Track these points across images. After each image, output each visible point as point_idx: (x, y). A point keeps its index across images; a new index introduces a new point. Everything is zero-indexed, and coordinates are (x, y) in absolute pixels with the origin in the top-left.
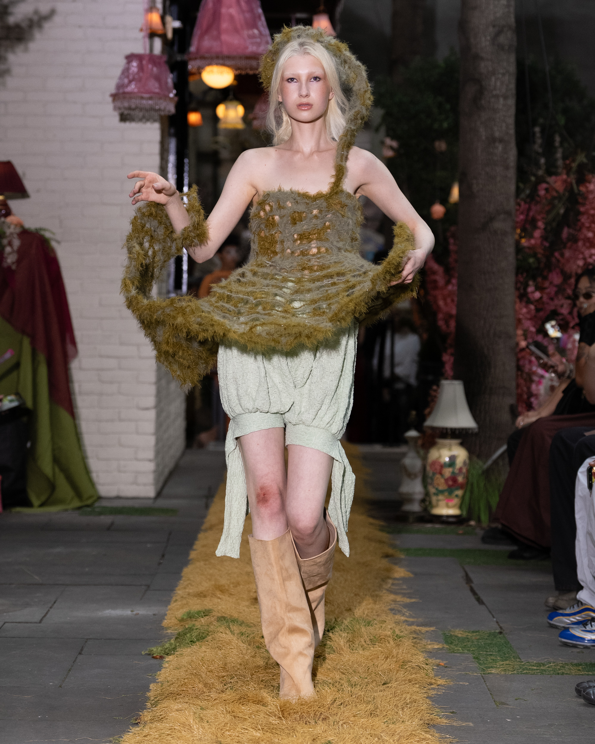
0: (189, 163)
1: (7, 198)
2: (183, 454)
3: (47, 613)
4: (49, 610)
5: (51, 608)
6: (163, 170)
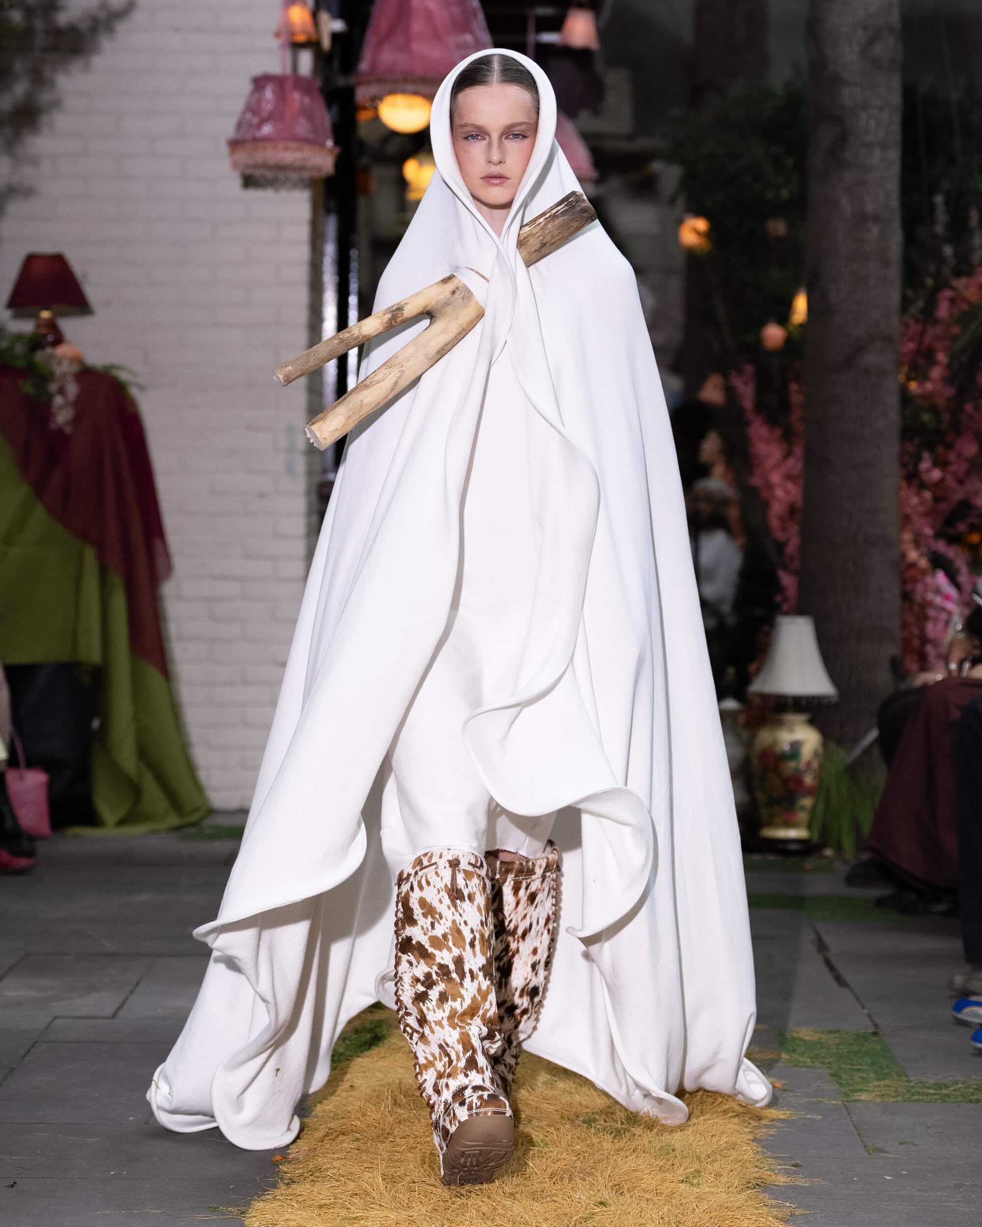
0: (358, 254)
1: (57, 314)
3: (124, 1003)
4: (127, 998)
5: (131, 993)
6: (316, 268)
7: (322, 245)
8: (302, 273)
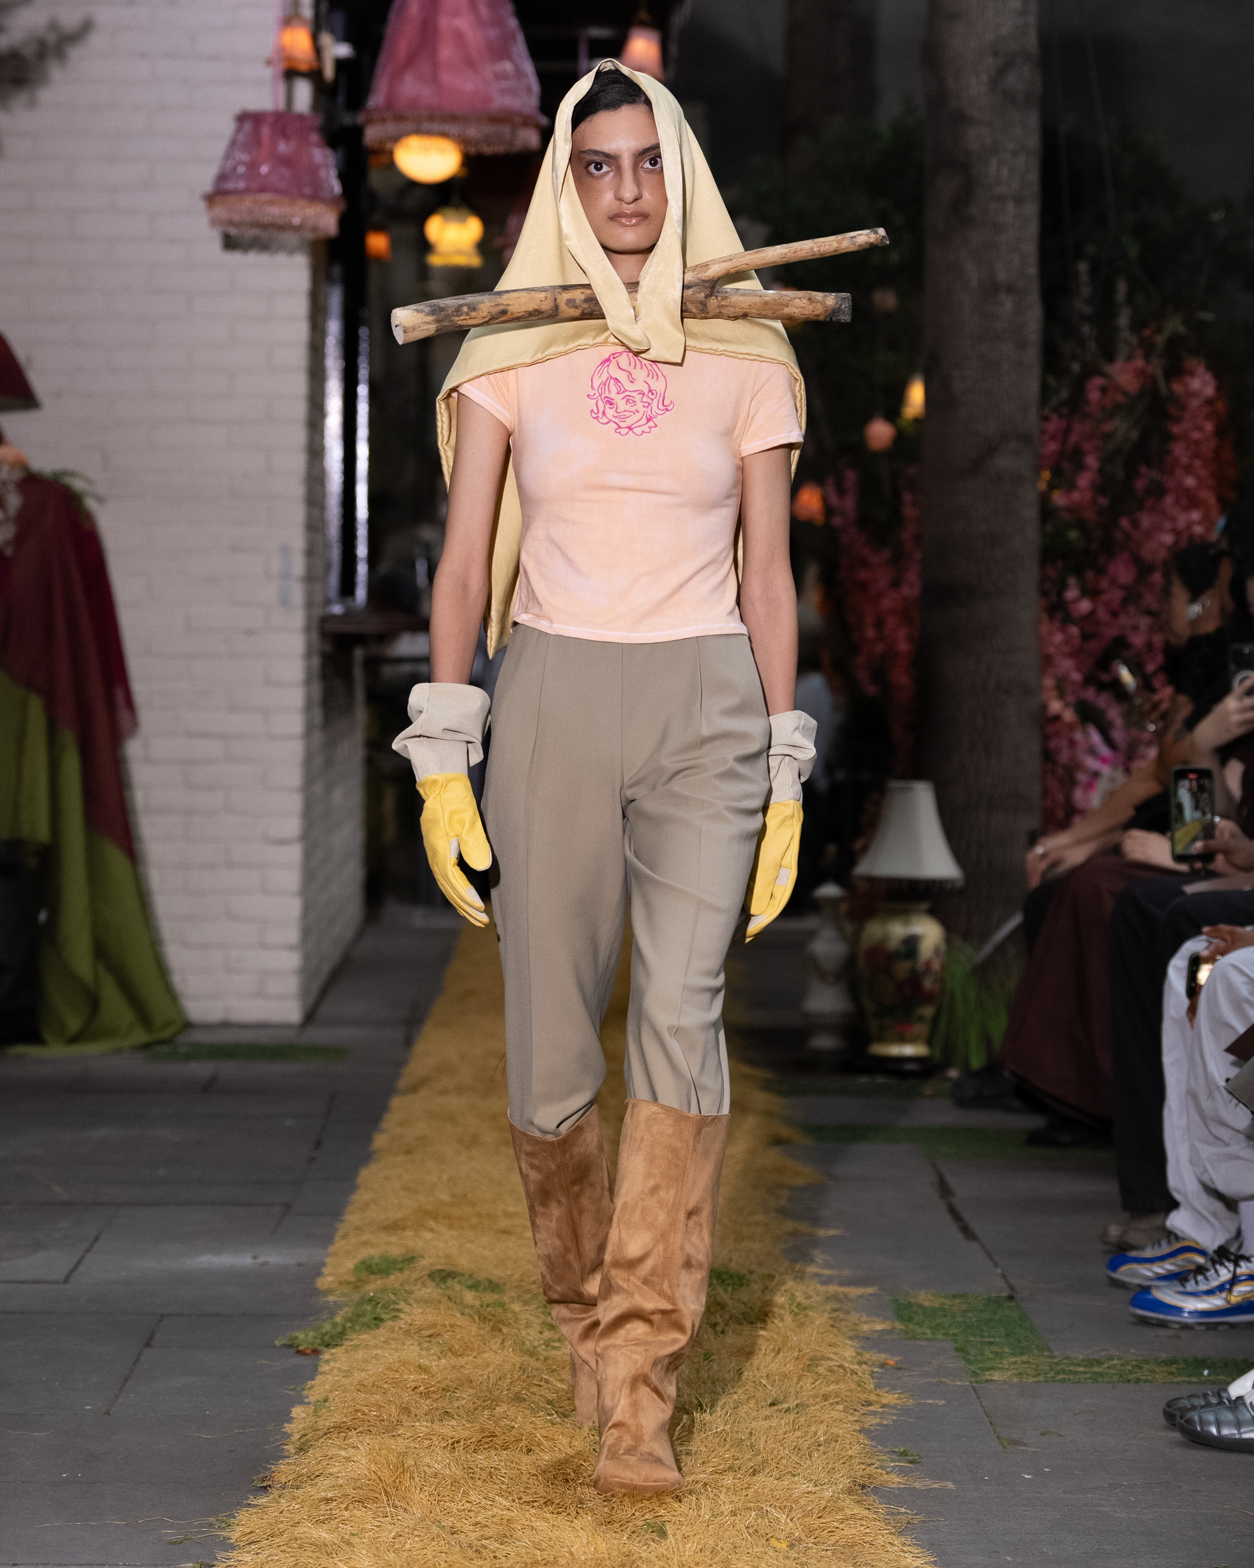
0: (370, 337)
2: (360, 934)
3: (79, 1263)
4: (83, 1257)
5: (88, 1250)
6: (316, 350)
7: (324, 322)
8: (298, 357)
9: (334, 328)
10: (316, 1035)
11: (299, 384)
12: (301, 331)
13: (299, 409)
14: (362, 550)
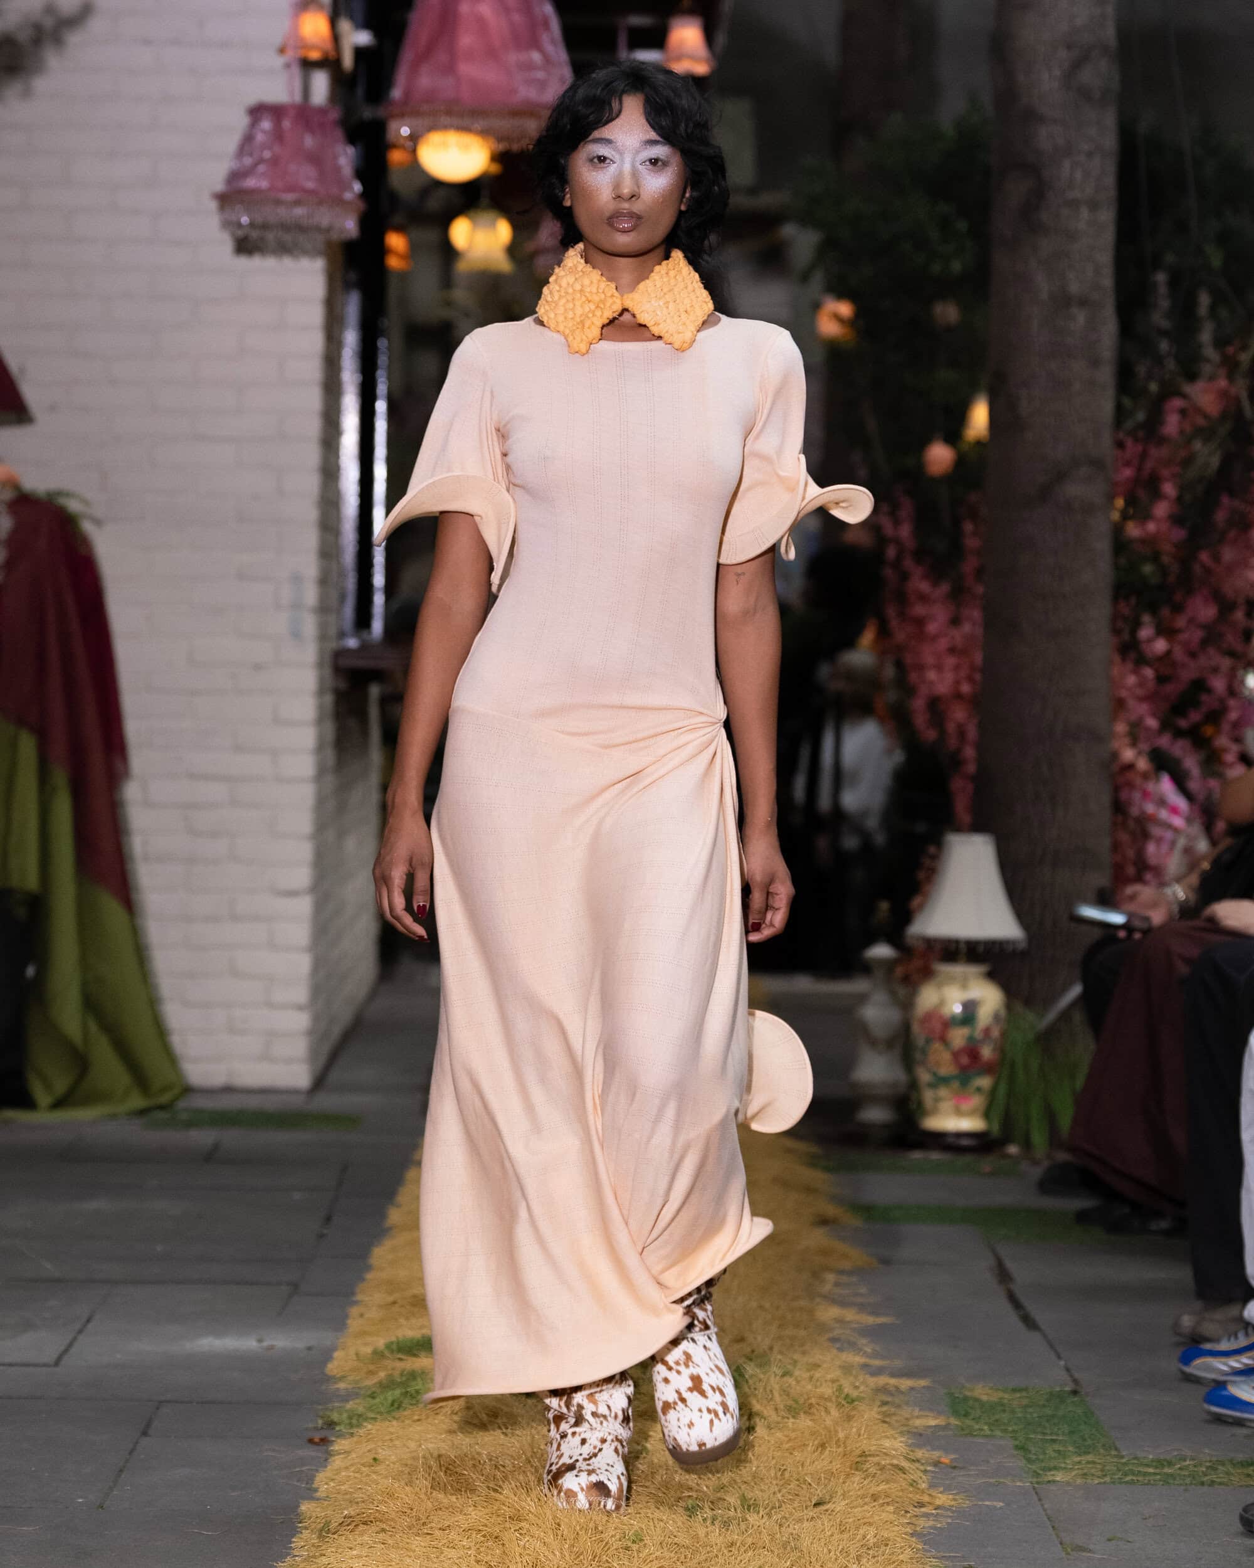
0: (389, 348)
2: (373, 995)
3: (70, 1345)
4: (75, 1339)
5: (80, 1332)
6: (332, 363)
7: (341, 332)
8: (313, 370)
9: (351, 339)
10: (327, 1102)
11: (313, 399)
12: (316, 341)
13: (313, 427)
14: (379, 579)
